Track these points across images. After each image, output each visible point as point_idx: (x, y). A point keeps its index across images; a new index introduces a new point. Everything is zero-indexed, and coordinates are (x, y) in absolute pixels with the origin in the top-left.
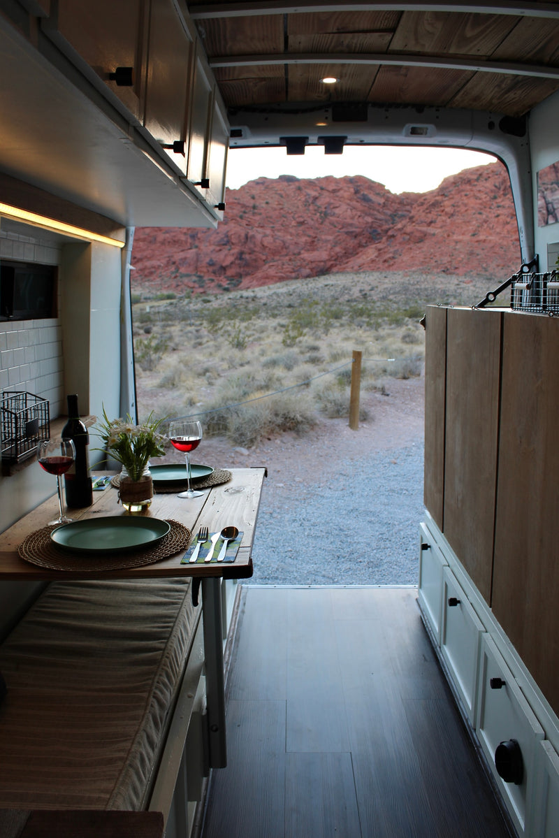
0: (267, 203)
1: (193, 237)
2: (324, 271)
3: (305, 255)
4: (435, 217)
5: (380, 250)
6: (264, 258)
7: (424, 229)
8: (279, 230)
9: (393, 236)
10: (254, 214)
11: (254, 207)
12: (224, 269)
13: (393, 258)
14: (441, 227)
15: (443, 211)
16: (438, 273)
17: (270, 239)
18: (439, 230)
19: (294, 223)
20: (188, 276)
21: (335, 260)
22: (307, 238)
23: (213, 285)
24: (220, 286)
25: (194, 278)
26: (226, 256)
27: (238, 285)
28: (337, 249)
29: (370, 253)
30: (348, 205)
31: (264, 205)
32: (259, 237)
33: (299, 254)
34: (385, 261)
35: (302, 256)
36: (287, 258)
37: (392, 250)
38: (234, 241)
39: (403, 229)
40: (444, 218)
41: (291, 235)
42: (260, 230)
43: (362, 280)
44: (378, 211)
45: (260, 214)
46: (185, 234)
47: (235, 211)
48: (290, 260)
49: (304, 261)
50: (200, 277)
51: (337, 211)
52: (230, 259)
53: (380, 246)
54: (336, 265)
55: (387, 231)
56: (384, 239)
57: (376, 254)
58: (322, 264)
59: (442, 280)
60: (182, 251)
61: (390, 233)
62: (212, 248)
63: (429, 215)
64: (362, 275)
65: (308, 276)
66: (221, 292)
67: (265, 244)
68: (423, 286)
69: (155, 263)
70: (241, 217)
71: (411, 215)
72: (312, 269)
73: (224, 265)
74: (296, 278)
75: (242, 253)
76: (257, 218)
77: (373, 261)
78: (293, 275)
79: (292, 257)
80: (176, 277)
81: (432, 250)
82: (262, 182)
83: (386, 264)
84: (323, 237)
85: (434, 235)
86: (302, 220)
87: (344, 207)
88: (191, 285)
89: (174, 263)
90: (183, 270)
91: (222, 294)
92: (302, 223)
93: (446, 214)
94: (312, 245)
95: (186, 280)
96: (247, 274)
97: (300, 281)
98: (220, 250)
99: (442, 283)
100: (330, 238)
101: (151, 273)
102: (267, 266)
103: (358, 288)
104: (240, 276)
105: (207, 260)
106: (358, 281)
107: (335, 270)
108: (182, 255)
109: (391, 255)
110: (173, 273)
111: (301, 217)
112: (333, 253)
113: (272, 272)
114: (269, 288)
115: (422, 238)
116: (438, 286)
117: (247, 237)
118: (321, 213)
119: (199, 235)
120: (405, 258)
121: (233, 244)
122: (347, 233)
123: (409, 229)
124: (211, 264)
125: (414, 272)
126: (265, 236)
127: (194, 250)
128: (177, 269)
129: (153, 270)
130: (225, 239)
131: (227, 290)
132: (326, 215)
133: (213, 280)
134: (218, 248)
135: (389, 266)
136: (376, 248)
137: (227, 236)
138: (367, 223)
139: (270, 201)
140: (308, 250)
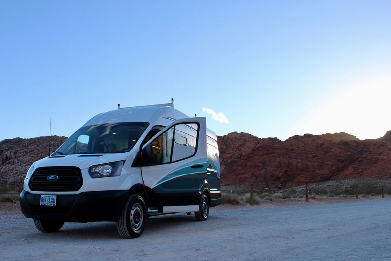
0: (298, 147)
1: (264, 164)
2: (328, 179)
3: (318, 171)
4: (383, 151)
5: (355, 168)
6: (297, 173)
7: (377, 157)
8: (305, 160)
9: (361, 161)
10: (292, 153)
11: (292, 150)
12: (278, 178)
13: (362, 172)
14: (386, 155)
15: (386, 147)
16: (387, 178)
17: (300, 164)
18: (385, 157)
19: (311, 156)
20: (261, 182)
21: (333, 173)
22: (318, 163)
23: (273, 186)
24: (276, 187)
25: (264, 183)
26: (279, 172)
27: (285, 186)
28: (333, 168)
29: (351, 169)
30: (338, 147)
31: (297, 149)
32: (295, 163)
33: (315, 171)
34: (358, 173)
35: (316, 172)
36: (309, 173)
37: (361, 167)
38: (283, 165)
39: (366, 157)
40: (387, 151)
41: (311, 162)
42: (295, 160)
43: (346, 183)
44: (353, 149)
45: (295, 153)
46: (260, 162)
47: (283, 152)
48: (310, 174)
49: (317, 174)
50: (267, 182)
51: (332, 150)
52: (282, 174)
53: (355, 166)
54: (333, 176)
55: (358, 159)
56: (357, 162)
57: (353, 170)
58: (326, 175)
59: (389, 182)
60: (259, 170)
61: (360, 159)
62: (272, 169)
63: (379, 150)
64: (346, 181)
65: (320, 181)
66: (277, 189)
67: (298, 166)
68: (378, 185)
69: (246, 176)
70: (286, 154)
71: (370, 150)
72: (321, 178)
73: (278, 176)
74: (314, 182)
75: (287, 171)
76: (294, 154)
77: (352, 173)
78: (312, 181)
79: (311, 172)
80: (256, 182)
81: (383, 167)
82: (296, 137)
83: (359, 175)
84: (326, 162)
85: (383, 159)
86: (315, 155)
87: (336, 148)
88: (263, 186)
89: (255, 176)
90: (259, 179)
91: (277, 190)
92: (315, 156)
93: (389, 149)
94: (321, 167)
95: (260, 184)
96: (290, 181)
97: (315, 184)
98: (276, 170)
99: (389, 183)
100: (329, 163)
101: (244, 180)
102: (299, 177)
103: (344, 187)
104: (286, 182)
105: (271, 174)
106: (344, 183)
107: (333, 178)
108: (258, 172)
109: (361, 170)
110: (254, 180)
111: (315, 153)
112: (331, 170)
113: (302, 180)
114: (300, 187)
115: (377, 161)
116: (387, 185)
117: (289, 163)
118: (324, 151)
119: (267, 163)
120: (368, 172)
121: (282, 167)
122: (338, 160)
123: (369, 157)
124: (272, 176)
125: (374, 178)
126: (298, 162)
127: (264, 170)
128: (257, 178)
129: (245, 179)
130: (279, 165)
131: (280, 188)
132: (327, 152)
133: (273, 184)
134: (275, 169)
135: (361, 175)
136: (353, 167)
137: (279, 163)
138: (348, 155)
139: (300, 146)
140: (319, 169)
